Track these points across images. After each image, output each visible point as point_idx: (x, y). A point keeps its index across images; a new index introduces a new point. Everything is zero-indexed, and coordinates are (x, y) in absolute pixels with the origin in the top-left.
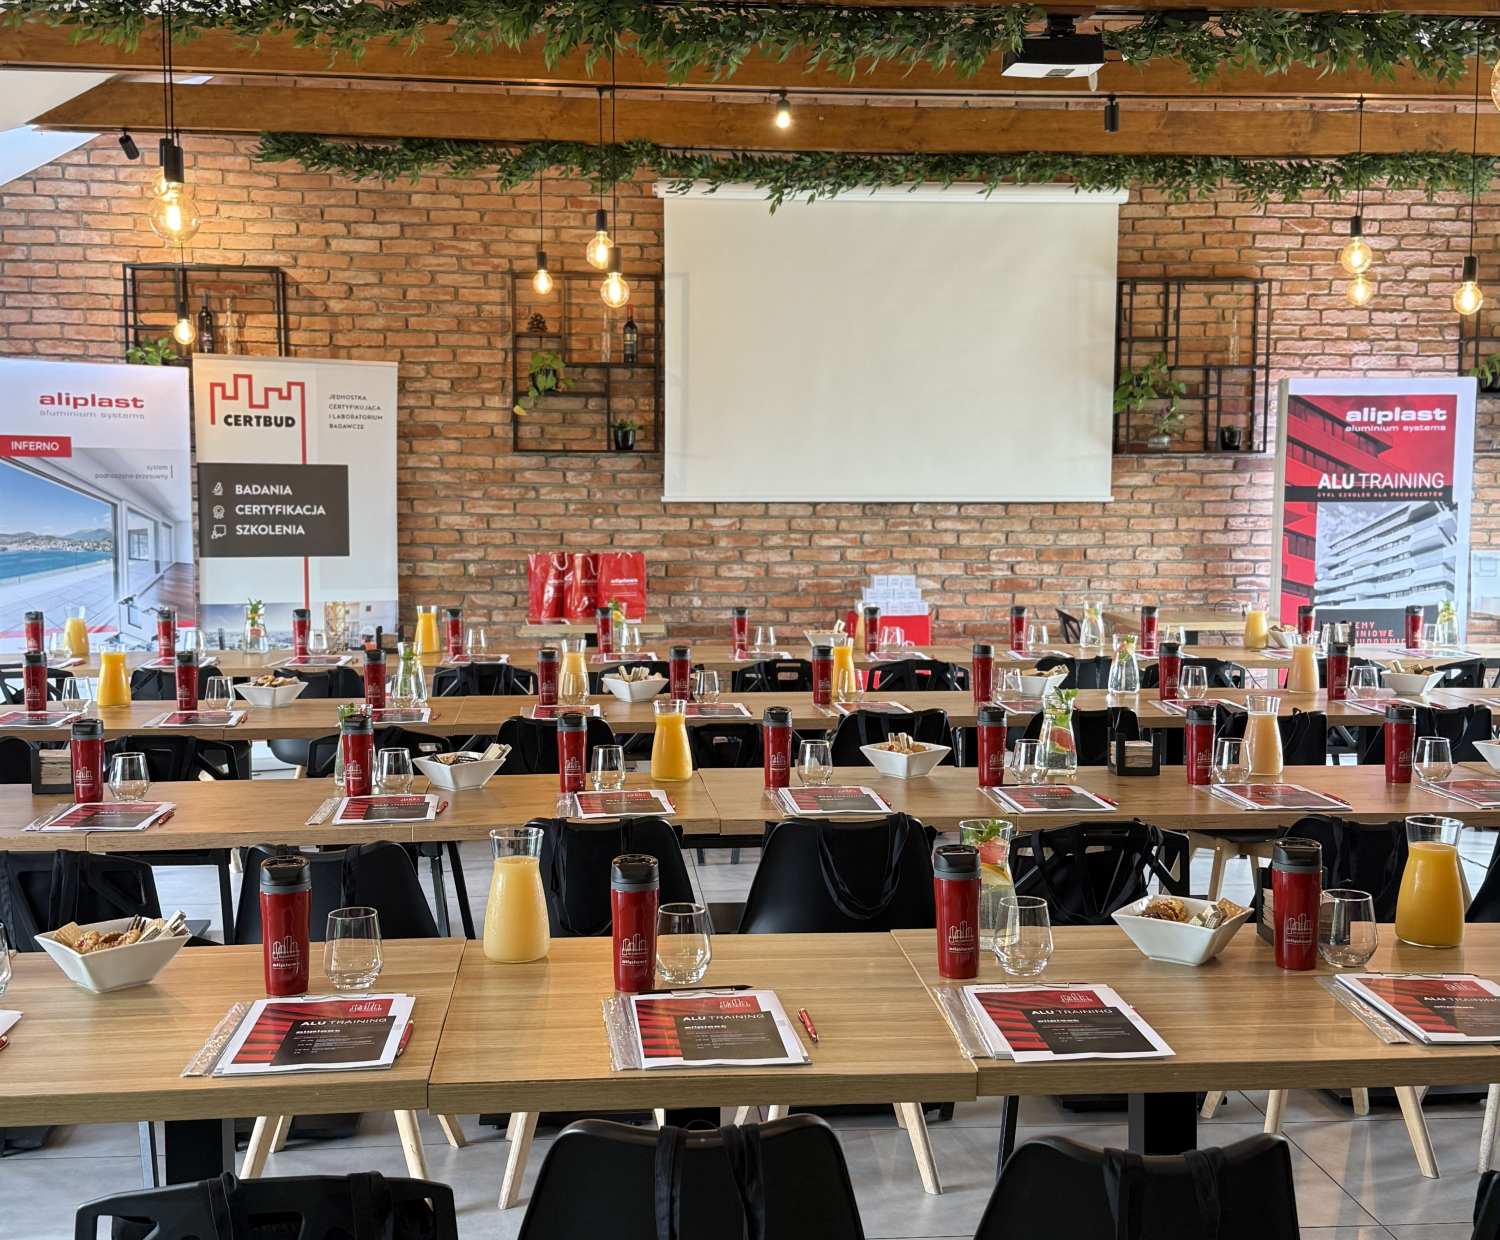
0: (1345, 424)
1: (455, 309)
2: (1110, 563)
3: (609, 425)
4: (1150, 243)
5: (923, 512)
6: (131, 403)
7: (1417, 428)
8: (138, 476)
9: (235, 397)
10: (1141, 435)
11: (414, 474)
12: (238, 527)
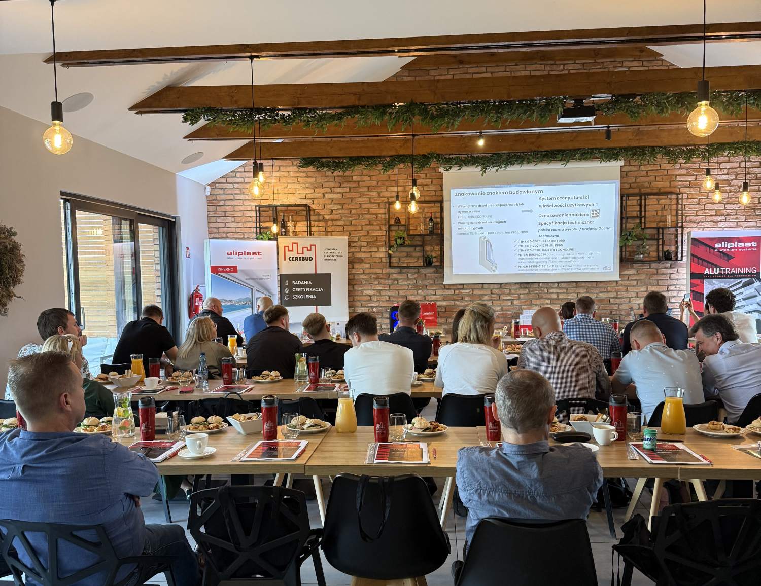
0: (715, 249)
1: (368, 217)
2: (619, 304)
3: (423, 256)
4: (634, 181)
5: (544, 286)
6: (257, 254)
7: (744, 250)
8: (260, 279)
9: (292, 251)
10: (632, 255)
11: (354, 276)
12: (293, 296)
